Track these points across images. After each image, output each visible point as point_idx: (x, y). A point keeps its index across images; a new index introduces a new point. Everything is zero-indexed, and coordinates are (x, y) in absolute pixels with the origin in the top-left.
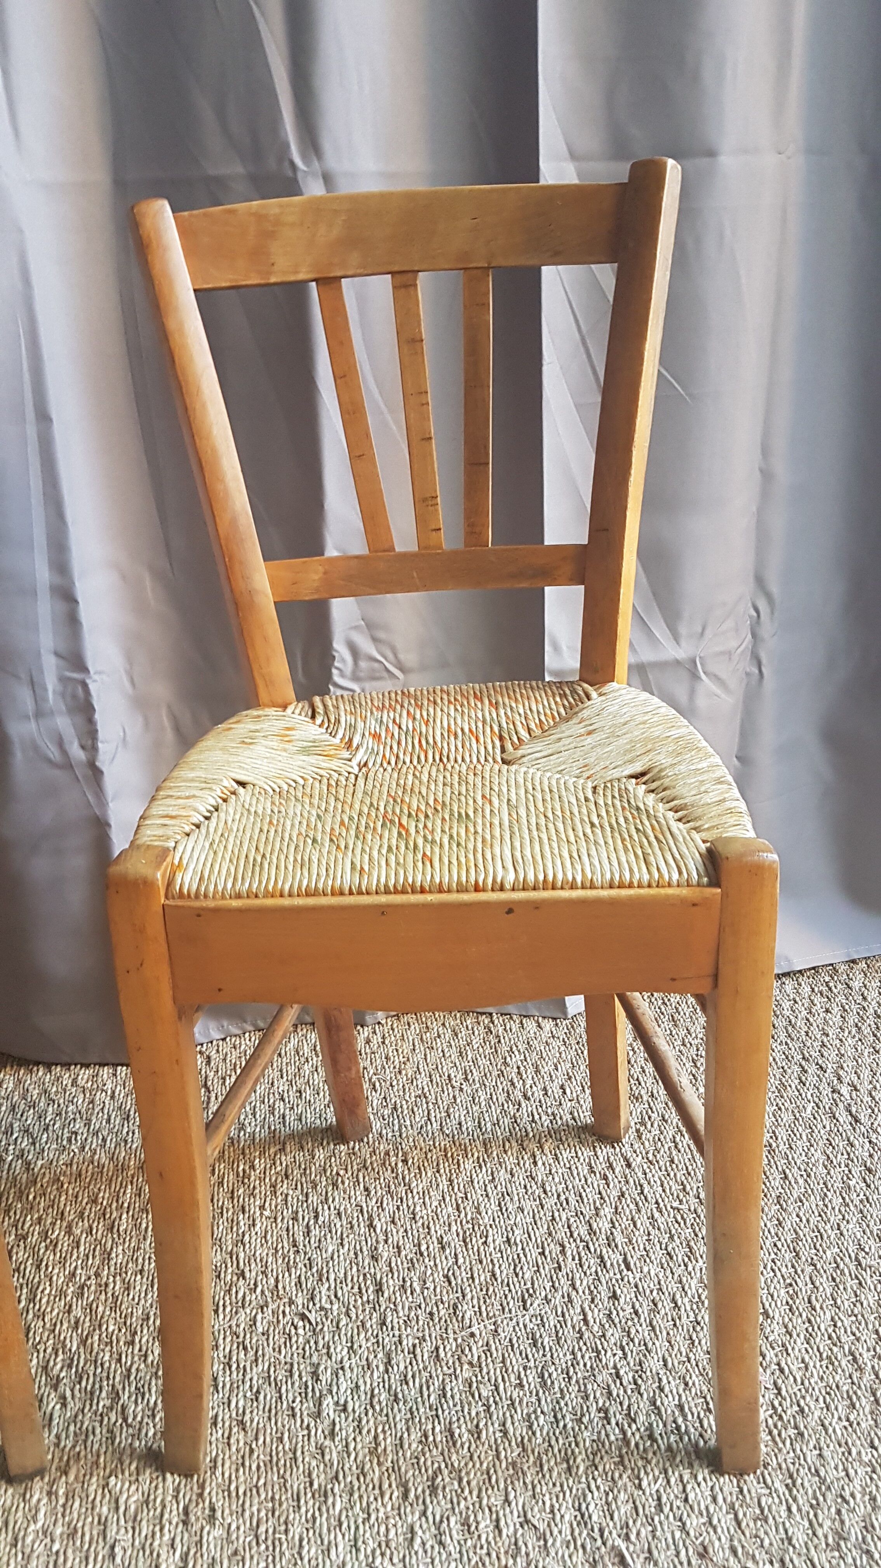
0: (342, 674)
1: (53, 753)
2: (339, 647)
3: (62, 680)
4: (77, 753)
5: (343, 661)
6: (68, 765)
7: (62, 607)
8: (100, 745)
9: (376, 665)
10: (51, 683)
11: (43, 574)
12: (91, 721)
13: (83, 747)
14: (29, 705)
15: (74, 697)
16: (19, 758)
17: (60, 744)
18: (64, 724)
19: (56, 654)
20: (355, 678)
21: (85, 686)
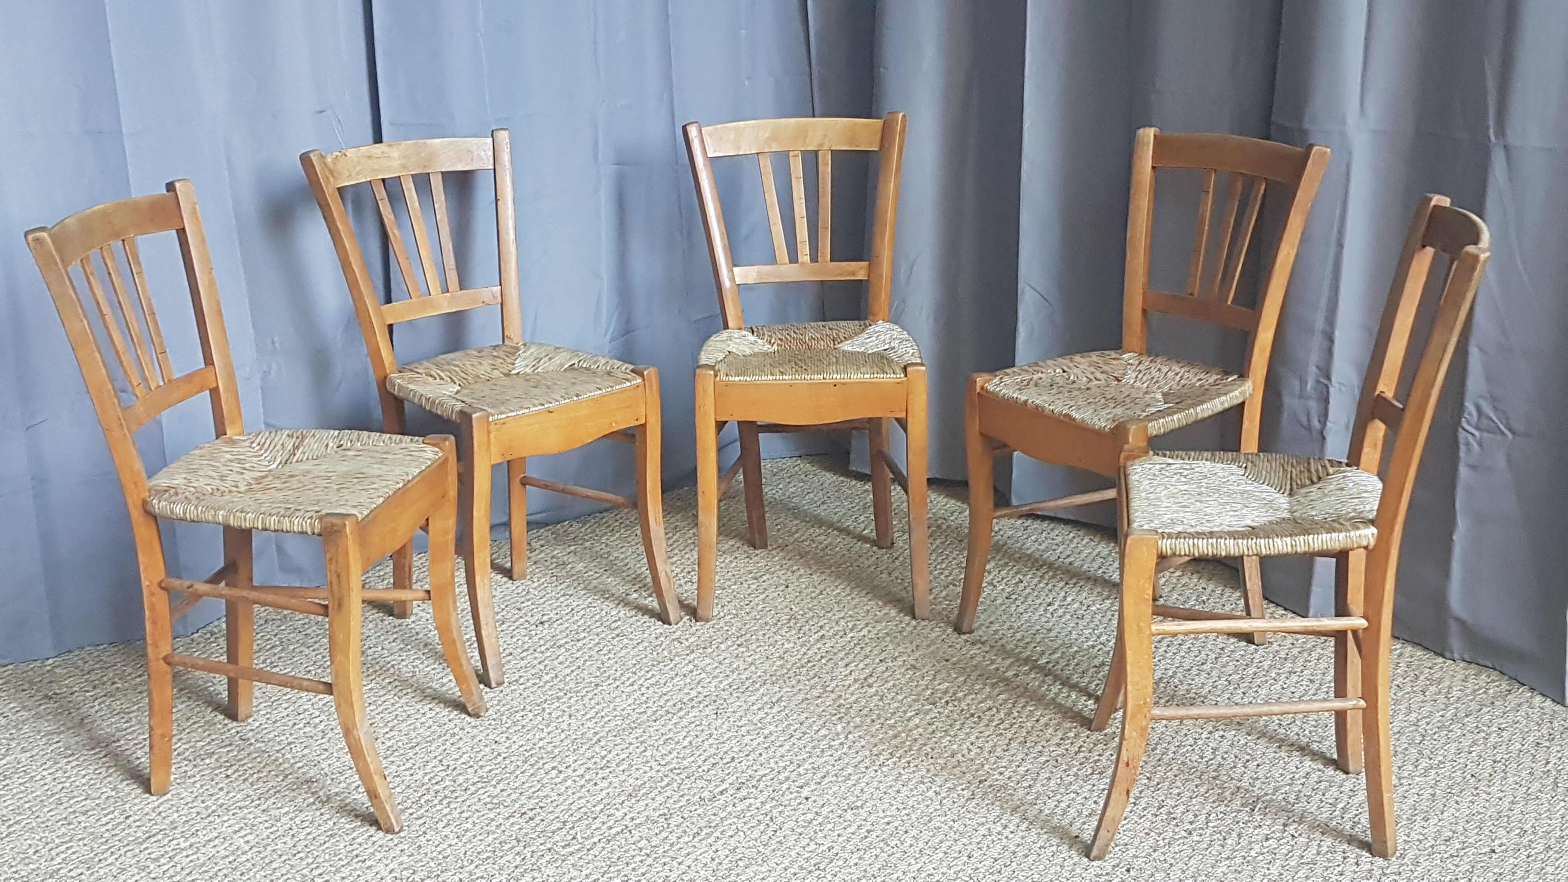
0: (1468, 423)
1: (1304, 419)
2: (1469, 405)
3: (1318, 382)
4: (1316, 424)
5: (1470, 414)
6: (1309, 429)
7: (1326, 343)
8: (1328, 423)
9: (1491, 423)
10: (1310, 383)
11: (1320, 324)
12: (1326, 409)
13: (1319, 421)
14: (1297, 389)
15: (1322, 393)
16: (1285, 416)
17: (1308, 415)
18: (1314, 406)
19: (1318, 367)
20: (1477, 428)
21: (1327, 388)
